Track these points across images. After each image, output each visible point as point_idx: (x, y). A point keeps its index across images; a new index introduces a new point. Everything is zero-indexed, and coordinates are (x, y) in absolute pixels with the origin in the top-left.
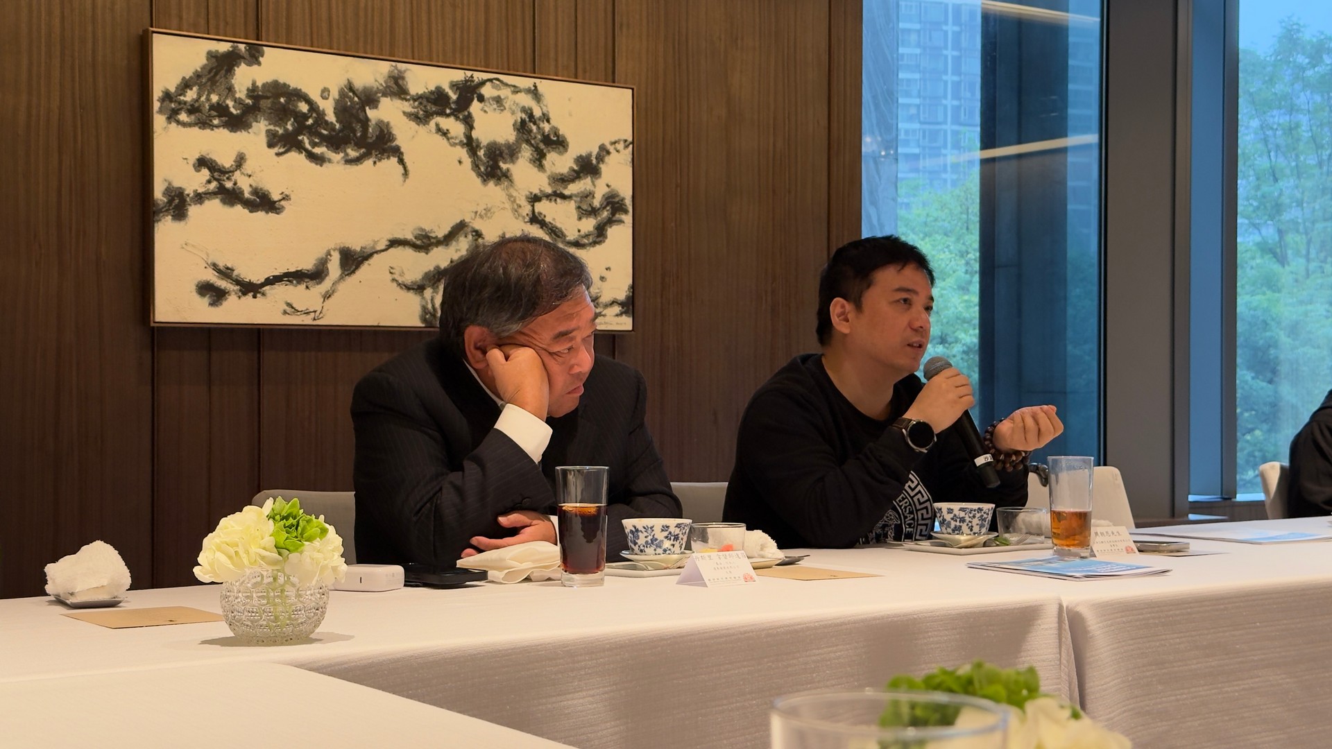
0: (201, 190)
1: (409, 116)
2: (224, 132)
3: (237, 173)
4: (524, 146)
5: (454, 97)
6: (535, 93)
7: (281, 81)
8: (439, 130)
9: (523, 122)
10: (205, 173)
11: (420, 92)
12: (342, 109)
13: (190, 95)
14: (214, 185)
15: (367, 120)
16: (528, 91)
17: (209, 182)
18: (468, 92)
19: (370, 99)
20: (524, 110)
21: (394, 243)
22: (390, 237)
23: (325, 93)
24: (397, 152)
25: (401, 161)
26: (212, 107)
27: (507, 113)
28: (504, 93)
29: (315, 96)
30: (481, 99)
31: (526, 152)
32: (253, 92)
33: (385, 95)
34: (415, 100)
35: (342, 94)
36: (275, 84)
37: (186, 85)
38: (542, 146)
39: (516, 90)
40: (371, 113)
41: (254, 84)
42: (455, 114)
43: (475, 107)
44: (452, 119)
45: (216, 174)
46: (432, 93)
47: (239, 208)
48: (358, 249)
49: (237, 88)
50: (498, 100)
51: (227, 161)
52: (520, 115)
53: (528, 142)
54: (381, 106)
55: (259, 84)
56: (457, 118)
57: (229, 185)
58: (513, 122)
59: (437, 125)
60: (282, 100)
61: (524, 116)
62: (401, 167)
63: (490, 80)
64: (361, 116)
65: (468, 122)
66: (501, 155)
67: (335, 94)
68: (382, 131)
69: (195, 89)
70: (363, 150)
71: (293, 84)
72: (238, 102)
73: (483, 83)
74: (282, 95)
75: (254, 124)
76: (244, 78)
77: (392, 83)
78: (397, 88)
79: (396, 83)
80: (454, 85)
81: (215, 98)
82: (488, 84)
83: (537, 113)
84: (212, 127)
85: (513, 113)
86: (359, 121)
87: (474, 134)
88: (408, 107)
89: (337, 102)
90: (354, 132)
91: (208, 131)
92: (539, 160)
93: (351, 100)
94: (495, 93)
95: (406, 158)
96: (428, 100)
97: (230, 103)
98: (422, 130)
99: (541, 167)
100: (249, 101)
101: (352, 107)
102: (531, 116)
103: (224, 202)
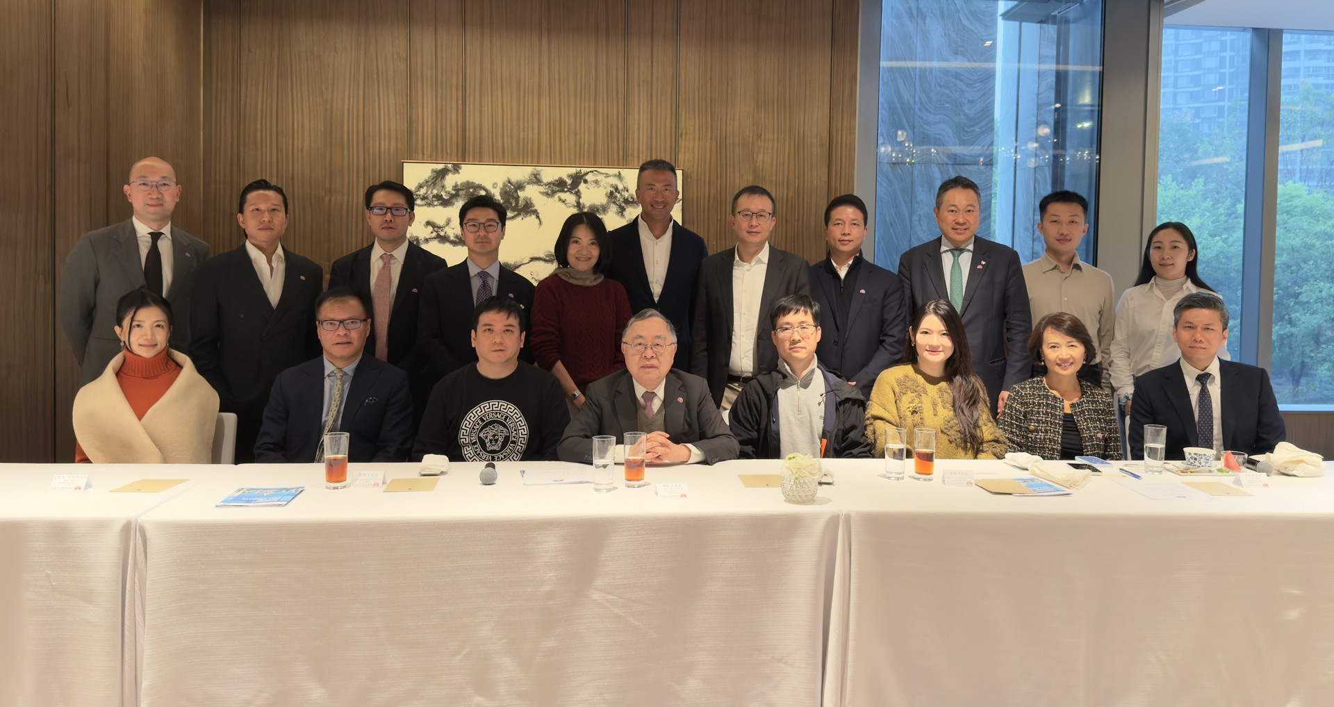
0: (427, 237)
1: (543, 193)
2: (440, 208)
3: (447, 228)
4: (612, 205)
5: (569, 182)
6: (619, 176)
7: (471, 181)
8: (560, 200)
9: (612, 193)
10: (430, 228)
11: (549, 181)
12: (504, 193)
13: (422, 191)
14: (435, 234)
15: (518, 197)
16: (615, 176)
17: (432, 233)
18: (578, 179)
19: (520, 186)
20: (612, 186)
21: (533, 259)
22: (531, 256)
23: (495, 185)
24: (535, 212)
25: (538, 217)
26: (434, 196)
27: (602, 188)
28: (600, 178)
29: (489, 187)
30: (586, 182)
31: (614, 208)
32: (456, 188)
33: (528, 183)
34: (546, 185)
35: (505, 185)
36: (468, 183)
37: (421, 186)
38: (623, 205)
39: (607, 176)
40: (520, 193)
41: (456, 184)
42: (570, 191)
43: (582, 187)
44: (568, 193)
45: (436, 229)
46: (556, 181)
47: (447, 245)
48: (513, 263)
49: (447, 186)
50: (596, 182)
51: (441, 222)
52: (609, 189)
53: (614, 203)
54: (526, 189)
55: (459, 183)
56: (571, 193)
57: (442, 234)
58: (605, 193)
59: (559, 197)
60: (471, 190)
61: (612, 189)
62: (538, 220)
63: (591, 172)
64: (515, 195)
65: (578, 194)
66: (598, 210)
67: (500, 185)
68: (527, 202)
69: (425, 188)
70: (516, 213)
71: (477, 182)
72: (447, 193)
73: (587, 173)
74: (471, 188)
75: (456, 203)
76: (451, 181)
77: (533, 177)
78: (536, 180)
79: (536, 177)
80: (570, 176)
81: (435, 192)
82: (590, 174)
83: (621, 187)
84: (434, 206)
85: (605, 188)
86: (514, 198)
87: (581, 201)
88: (542, 189)
89: (502, 189)
90: (511, 203)
91: (431, 208)
92: (622, 211)
93: (509, 187)
94: (595, 178)
95: (540, 215)
96: (554, 184)
97: (443, 194)
98: (550, 200)
99: (622, 215)
100: (454, 192)
101: (510, 191)
102: (617, 189)
103: (439, 241)
